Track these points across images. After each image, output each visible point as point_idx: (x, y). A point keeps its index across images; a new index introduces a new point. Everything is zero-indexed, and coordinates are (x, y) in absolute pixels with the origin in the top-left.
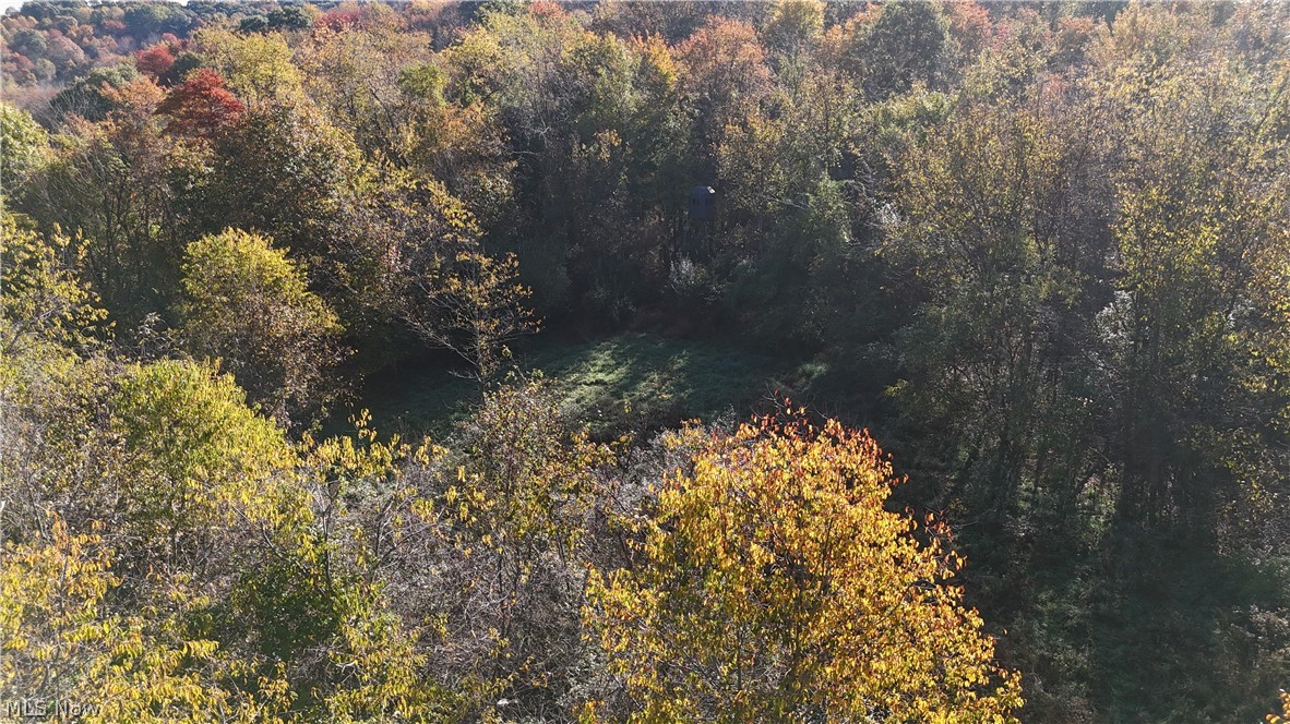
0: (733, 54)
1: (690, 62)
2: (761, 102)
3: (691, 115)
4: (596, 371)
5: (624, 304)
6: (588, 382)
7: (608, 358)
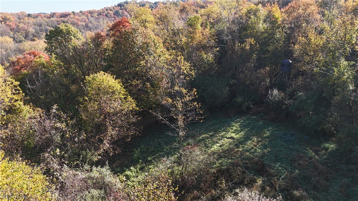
0: (305, 10)
1: (287, 13)
2: (315, 28)
3: (285, 33)
4: (232, 132)
5: (249, 104)
6: (227, 137)
7: (238, 126)
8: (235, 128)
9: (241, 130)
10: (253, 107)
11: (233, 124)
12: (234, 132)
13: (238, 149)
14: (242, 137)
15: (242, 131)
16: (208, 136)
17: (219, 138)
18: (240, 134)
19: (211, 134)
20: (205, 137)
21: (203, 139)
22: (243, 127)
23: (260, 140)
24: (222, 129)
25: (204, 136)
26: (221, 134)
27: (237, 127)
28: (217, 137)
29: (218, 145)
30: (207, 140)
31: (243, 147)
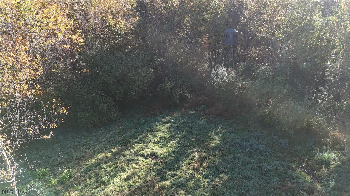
4: (154, 143)
5: (183, 92)
6: (145, 154)
7: (166, 130)
8: (160, 134)
9: (171, 138)
10: (189, 96)
11: (159, 127)
12: (157, 143)
13: (164, 182)
14: (173, 151)
15: (173, 139)
16: (109, 155)
17: (128, 157)
18: (169, 145)
19: (115, 150)
20: (102, 159)
21: (97, 165)
22: (173, 131)
23: (204, 154)
24: (137, 138)
25: (100, 156)
26: (133, 148)
27: (163, 132)
28: (125, 155)
29: (124, 175)
30: (104, 166)
31: (173, 177)
